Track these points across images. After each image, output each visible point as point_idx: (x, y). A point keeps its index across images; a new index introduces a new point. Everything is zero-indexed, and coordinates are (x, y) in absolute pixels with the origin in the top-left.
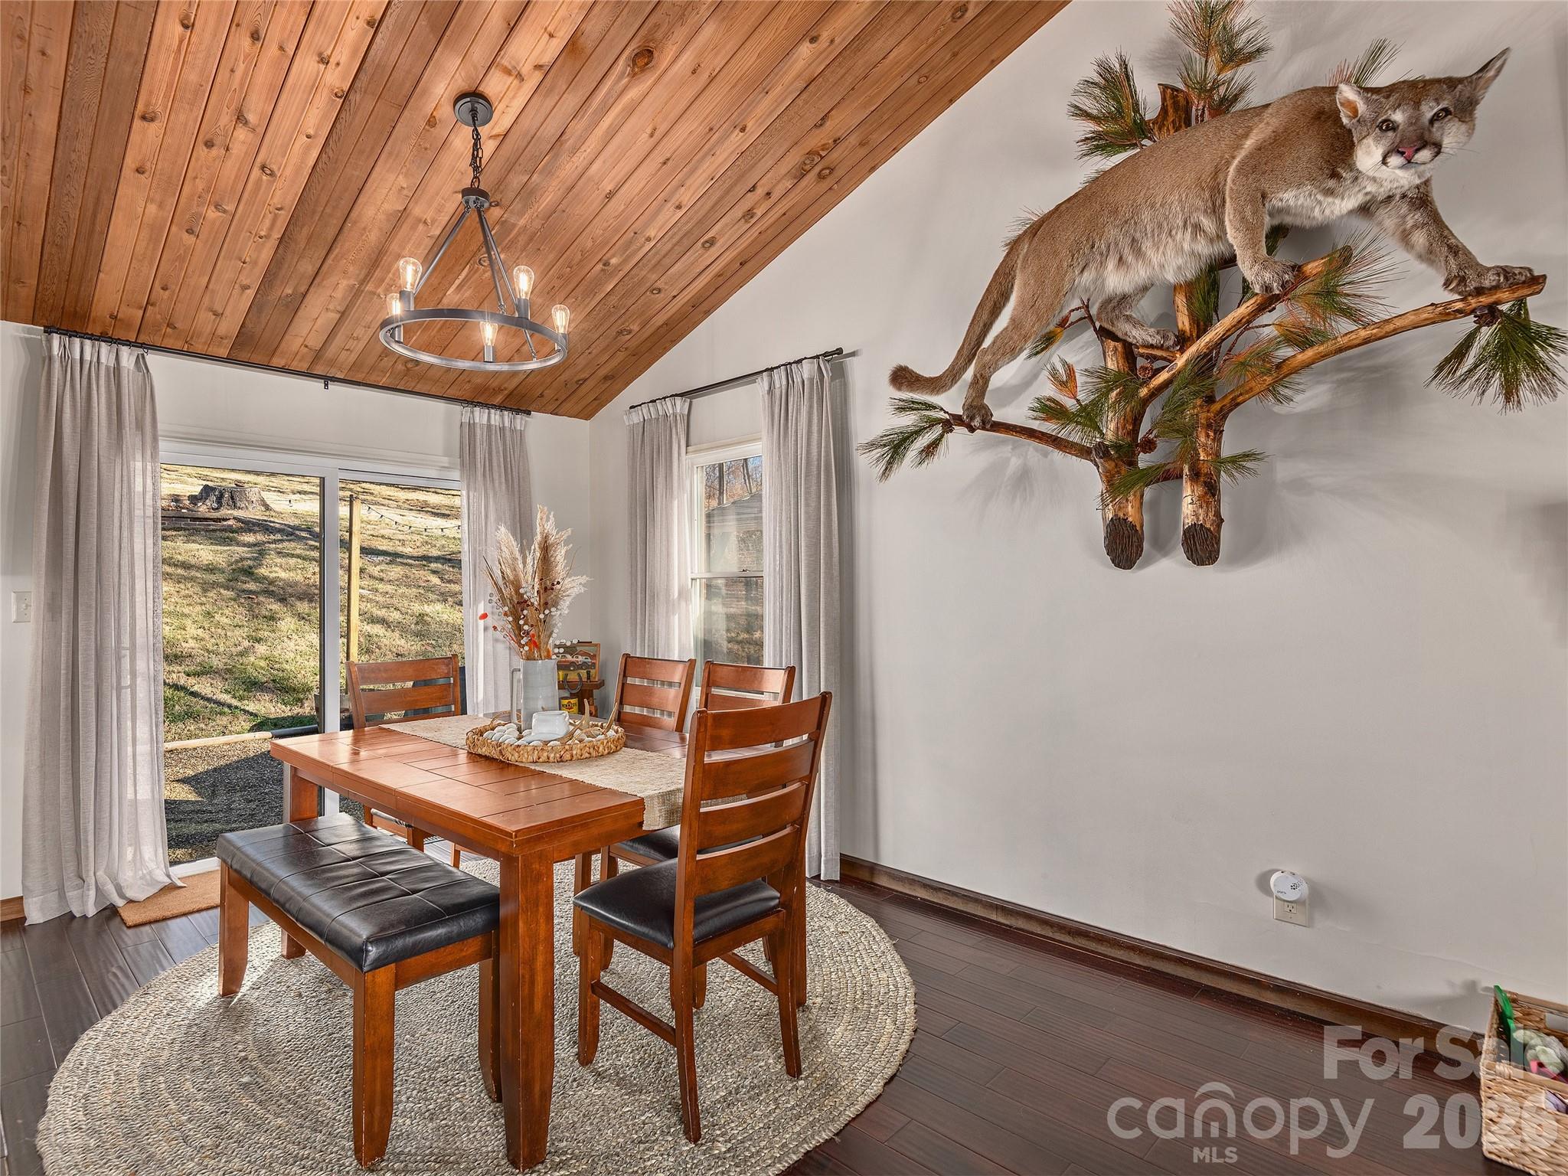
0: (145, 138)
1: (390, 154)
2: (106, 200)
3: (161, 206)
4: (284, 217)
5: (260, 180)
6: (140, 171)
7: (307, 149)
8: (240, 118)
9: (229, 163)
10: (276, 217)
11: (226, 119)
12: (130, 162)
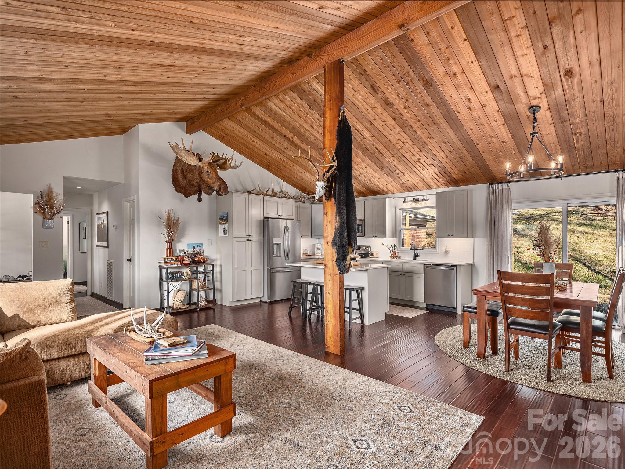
0: (480, 147)
1: (525, 127)
2: (482, 159)
3: (491, 156)
4: (515, 148)
5: (504, 145)
6: (483, 152)
7: (507, 135)
8: (491, 137)
9: (496, 144)
10: (513, 149)
11: (489, 138)
12: (481, 152)
